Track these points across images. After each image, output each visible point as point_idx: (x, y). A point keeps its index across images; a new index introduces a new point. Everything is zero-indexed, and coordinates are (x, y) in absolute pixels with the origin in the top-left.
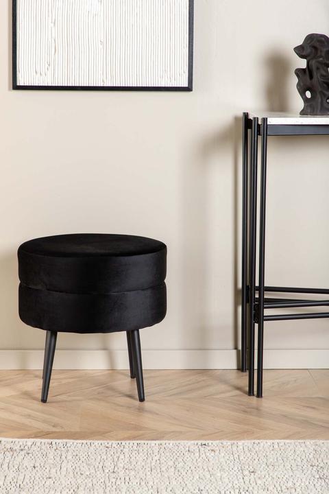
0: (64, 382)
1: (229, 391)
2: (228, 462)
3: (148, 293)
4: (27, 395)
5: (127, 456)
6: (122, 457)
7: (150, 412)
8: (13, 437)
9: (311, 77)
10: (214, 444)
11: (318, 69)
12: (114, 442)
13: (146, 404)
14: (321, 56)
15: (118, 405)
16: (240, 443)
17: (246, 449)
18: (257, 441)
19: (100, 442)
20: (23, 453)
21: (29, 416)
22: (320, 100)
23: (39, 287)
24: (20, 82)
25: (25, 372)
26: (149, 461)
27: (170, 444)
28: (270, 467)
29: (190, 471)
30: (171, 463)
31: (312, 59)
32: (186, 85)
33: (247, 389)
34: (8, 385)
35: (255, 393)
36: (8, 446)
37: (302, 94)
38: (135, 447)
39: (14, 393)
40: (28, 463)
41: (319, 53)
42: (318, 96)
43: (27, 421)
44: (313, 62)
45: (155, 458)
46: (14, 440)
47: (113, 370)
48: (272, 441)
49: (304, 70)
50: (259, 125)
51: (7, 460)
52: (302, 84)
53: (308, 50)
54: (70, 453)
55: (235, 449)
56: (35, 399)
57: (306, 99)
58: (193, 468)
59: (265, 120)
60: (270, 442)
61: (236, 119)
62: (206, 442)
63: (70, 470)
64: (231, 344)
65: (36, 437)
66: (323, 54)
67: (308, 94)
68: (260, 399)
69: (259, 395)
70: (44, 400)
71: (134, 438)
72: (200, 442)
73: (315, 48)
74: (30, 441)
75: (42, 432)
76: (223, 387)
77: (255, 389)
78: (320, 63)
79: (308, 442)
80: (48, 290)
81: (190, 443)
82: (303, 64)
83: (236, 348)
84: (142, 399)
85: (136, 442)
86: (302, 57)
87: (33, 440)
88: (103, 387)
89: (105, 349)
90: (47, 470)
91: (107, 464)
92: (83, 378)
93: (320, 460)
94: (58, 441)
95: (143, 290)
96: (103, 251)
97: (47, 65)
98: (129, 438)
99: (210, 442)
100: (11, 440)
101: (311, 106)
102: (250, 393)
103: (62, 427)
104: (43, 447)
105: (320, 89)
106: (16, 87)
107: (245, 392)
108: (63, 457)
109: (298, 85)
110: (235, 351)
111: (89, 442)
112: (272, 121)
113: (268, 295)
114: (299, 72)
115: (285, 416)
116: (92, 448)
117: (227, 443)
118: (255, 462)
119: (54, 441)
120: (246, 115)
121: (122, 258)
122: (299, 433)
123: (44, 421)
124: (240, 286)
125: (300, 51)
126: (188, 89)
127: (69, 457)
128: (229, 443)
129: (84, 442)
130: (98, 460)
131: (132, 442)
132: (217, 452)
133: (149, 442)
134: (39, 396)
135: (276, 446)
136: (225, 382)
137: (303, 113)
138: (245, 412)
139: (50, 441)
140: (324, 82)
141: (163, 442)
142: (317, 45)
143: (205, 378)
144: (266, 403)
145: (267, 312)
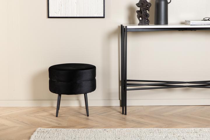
0: (64, 110)
1: (116, 113)
2: (112, 135)
3: (90, 82)
4: (52, 114)
5: (80, 133)
6: (78, 134)
7: (90, 120)
8: (44, 128)
9: (141, 13)
10: (108, 129)
11: (143, 10)
12: (76, 129)
13: (89, 117)
14: (144, 7)
15: (80, 118)
16: (117, 129)
17: (118, 131)
18: (122, 129)
19: (72, 129)
20: (47, 133)
21: (51, 121)
22: (144, 20)
23: (55, 80)
24: (50, 16)
25: (52, 107)
26: (86, 135)
27: (94, 130)
28: (125, 137)
29: (99, 138)
30: (93, 136)
31: (142, 7)
32: (103, 16)
33: (122, 112)
34: (46, 112)
35: (124, 113)
36: (43, 131)
37: (139, 18)
38: (83, 131)
39: (48, 114)
40: (48, 136)
41: (144, 6)
42: (144, 19)
43: (50, 123)
44: (142, 8)
45: (89, 134)
46: (44, 129)
47: (81, 107)
48: (127, 129)
49: (139, 11)
50: (124, 28)
51: (41, 135)
52: (138, 15)
53: (140, 5)
54: (62, 133)
55: (115, 131)
56: (54, 116)
57: (140, 20)
58: (100, 137)
59: (126, 27)
60: (126, 129)
61: (119, 27)
62: (106, 129)
63: (61, 138)
64: (118, 98)
65: (52, 128)
66: (145, 6)
67: (141, 19)
68: (126, 115)
69: (126, 114)
70: (57, 116)
71: (84, 128)
72: (104, 129)
73: (143, 4)
74: (50, 129)
75: (55, 126)
76: (114, 112)
77: (124, 112)
78: (144, 8)
79: (138, 129)
80: (58, 81)
81: (101, 130)
82: (139, 9)
83: (120, 99)
84: (88, 116)
85: (83, 129)
86: (139, 7)
87: (51, 129)
88: (77, 112)
89: (78, 100)
90: (54, 138)
91: (73, 136)
92: (70, 109)
93: (141, 135)
94: (58, 129)
95: (88, 81)
96: (74, 69)
97: (58, 10)
98: (82, 128)
99: (107, 129)
100: (43, 129)
101: (141, 22)
102: (123, 113)
103: (61, 125)
104: (54, 131)
105: (144, 17)
106: (49, 17)
107: (121, 113)
108: (59, 134)
109: (137, 15)
110: (119, 100)
111: (68, 129)
112: (128, 27)
113: (128, 82)
114: (138, 12)
115: (133, 121)
116: (69, 131)
117: (112, 129)
118: (120, 135)
119: (57, 129)
120: (122, 25)
121: (80, 71)
122: (136, 126)
123: (56, 123)
124: (121, 80)
125: (138, 5)
126: (104, 17)
127: (61, 134)
128: (113, 129)
129: (67, 129)
130: (70, 135)
131: (82, 129)
132: (109, 132)
133: (87, 129)
134: (55, 115)
135: (128, 130)
136: (116, 110)
137: (139, 25)
138: (120, 119)
139: (56, 129)
140: (146, 15)
141: (92, 129)
142: (143, 3)
143: (109, 109)
144: (128, 117)
145: (128, 88)
